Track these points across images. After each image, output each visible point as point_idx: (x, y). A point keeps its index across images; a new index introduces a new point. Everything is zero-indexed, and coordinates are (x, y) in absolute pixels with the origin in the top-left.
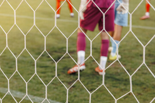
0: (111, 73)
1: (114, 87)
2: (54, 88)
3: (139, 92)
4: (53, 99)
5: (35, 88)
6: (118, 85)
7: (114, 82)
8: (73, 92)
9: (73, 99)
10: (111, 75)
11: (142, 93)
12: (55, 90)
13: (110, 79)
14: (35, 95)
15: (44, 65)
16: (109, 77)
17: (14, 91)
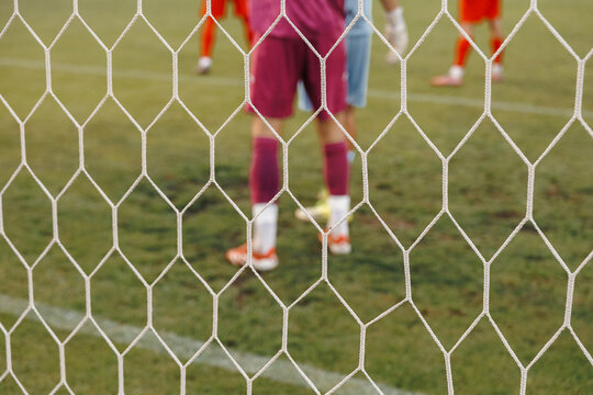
0: (367, 246)
1: (378, 290)
2: (188, 298)
3: (456, 305)
4: (182, 334)
5: (127, 298)
6: (390, 285)
7: (379, 276)
8: (247, 309)
9: (246, 330)
10: (368, 252)
11: (464, 310)
12: (191, 303)
13: (365, 267)
14: (124, 322)
15: (157, 226)
16: (361, 262)
17: (57, 311)
